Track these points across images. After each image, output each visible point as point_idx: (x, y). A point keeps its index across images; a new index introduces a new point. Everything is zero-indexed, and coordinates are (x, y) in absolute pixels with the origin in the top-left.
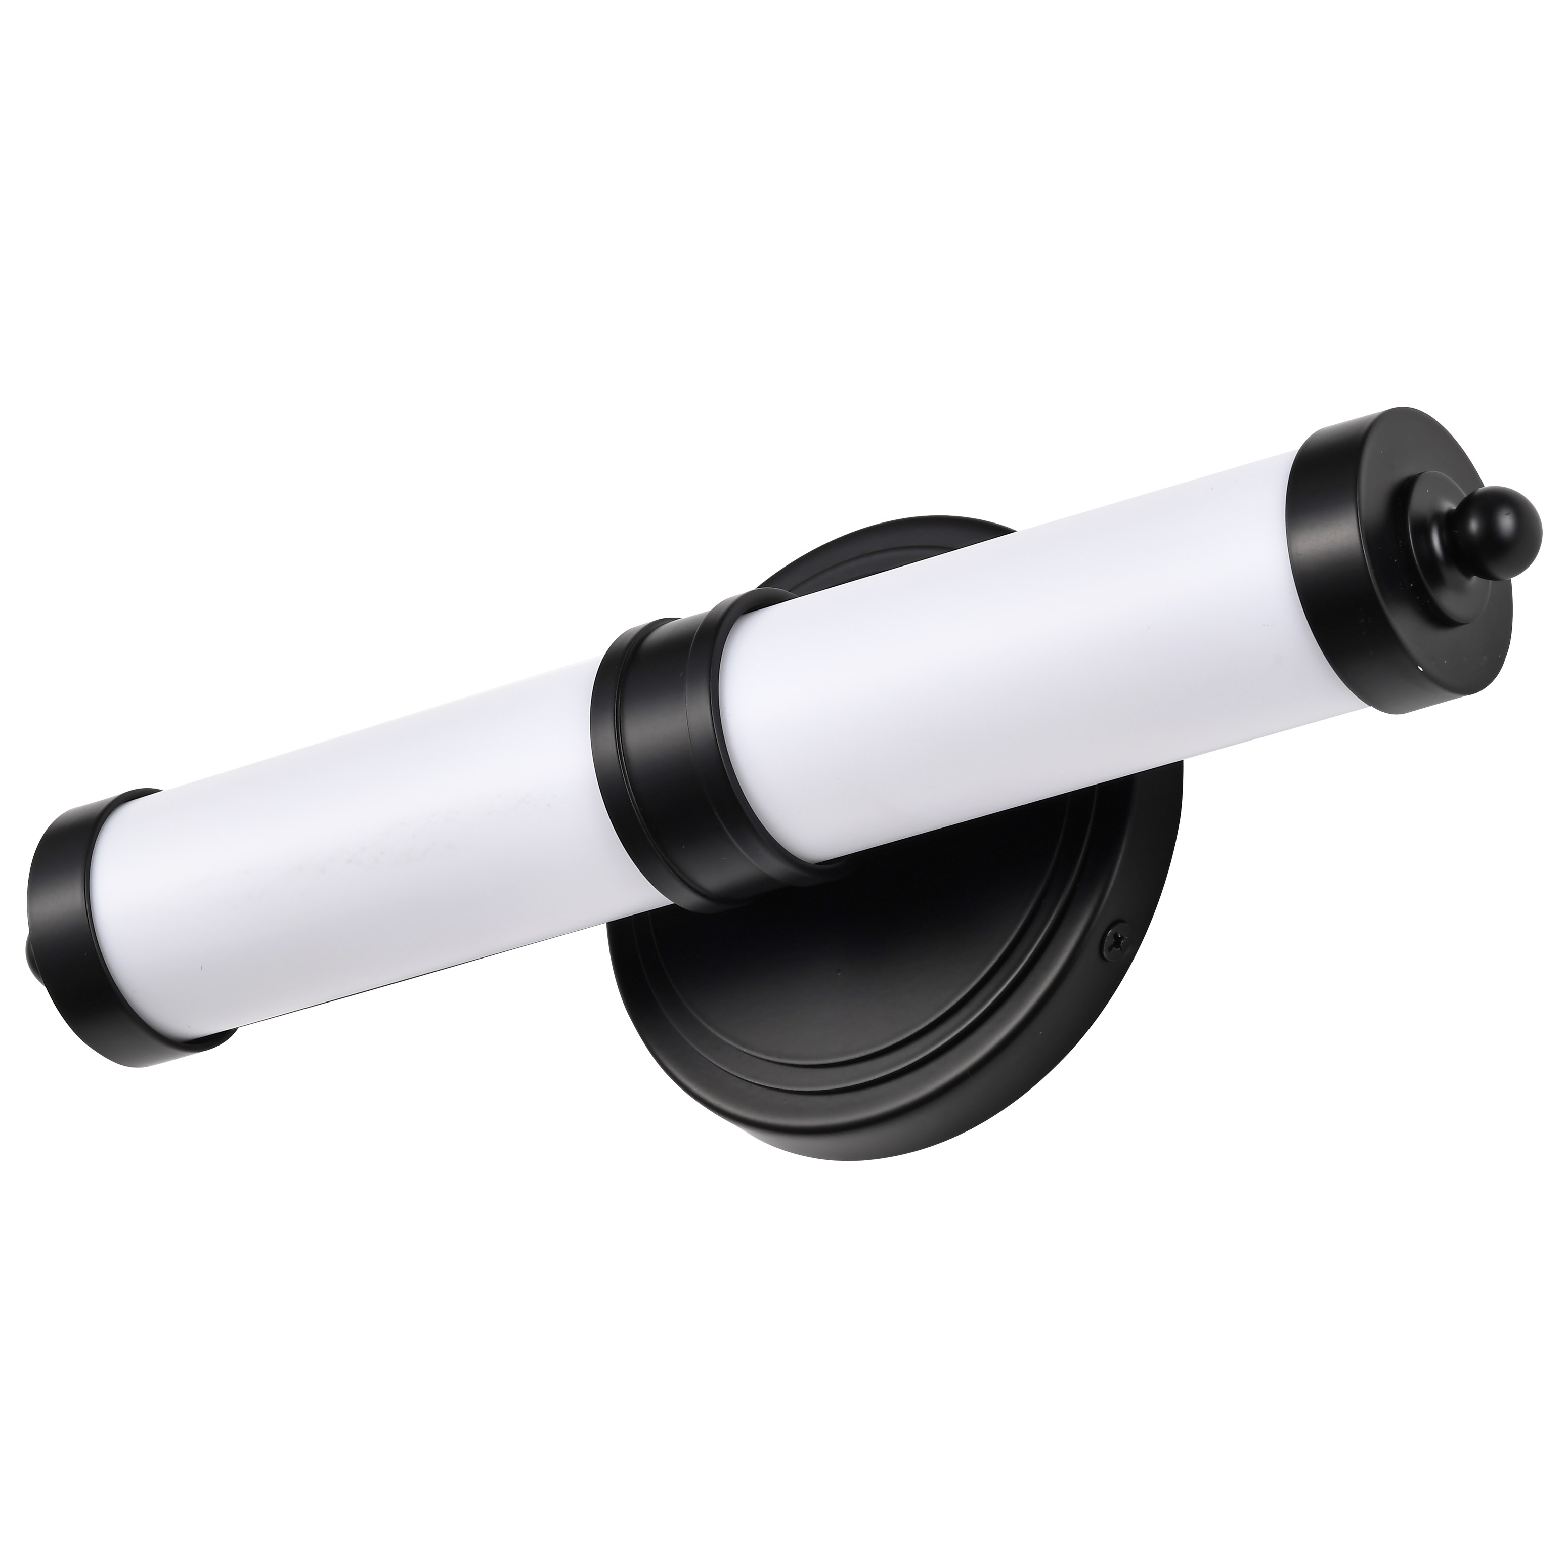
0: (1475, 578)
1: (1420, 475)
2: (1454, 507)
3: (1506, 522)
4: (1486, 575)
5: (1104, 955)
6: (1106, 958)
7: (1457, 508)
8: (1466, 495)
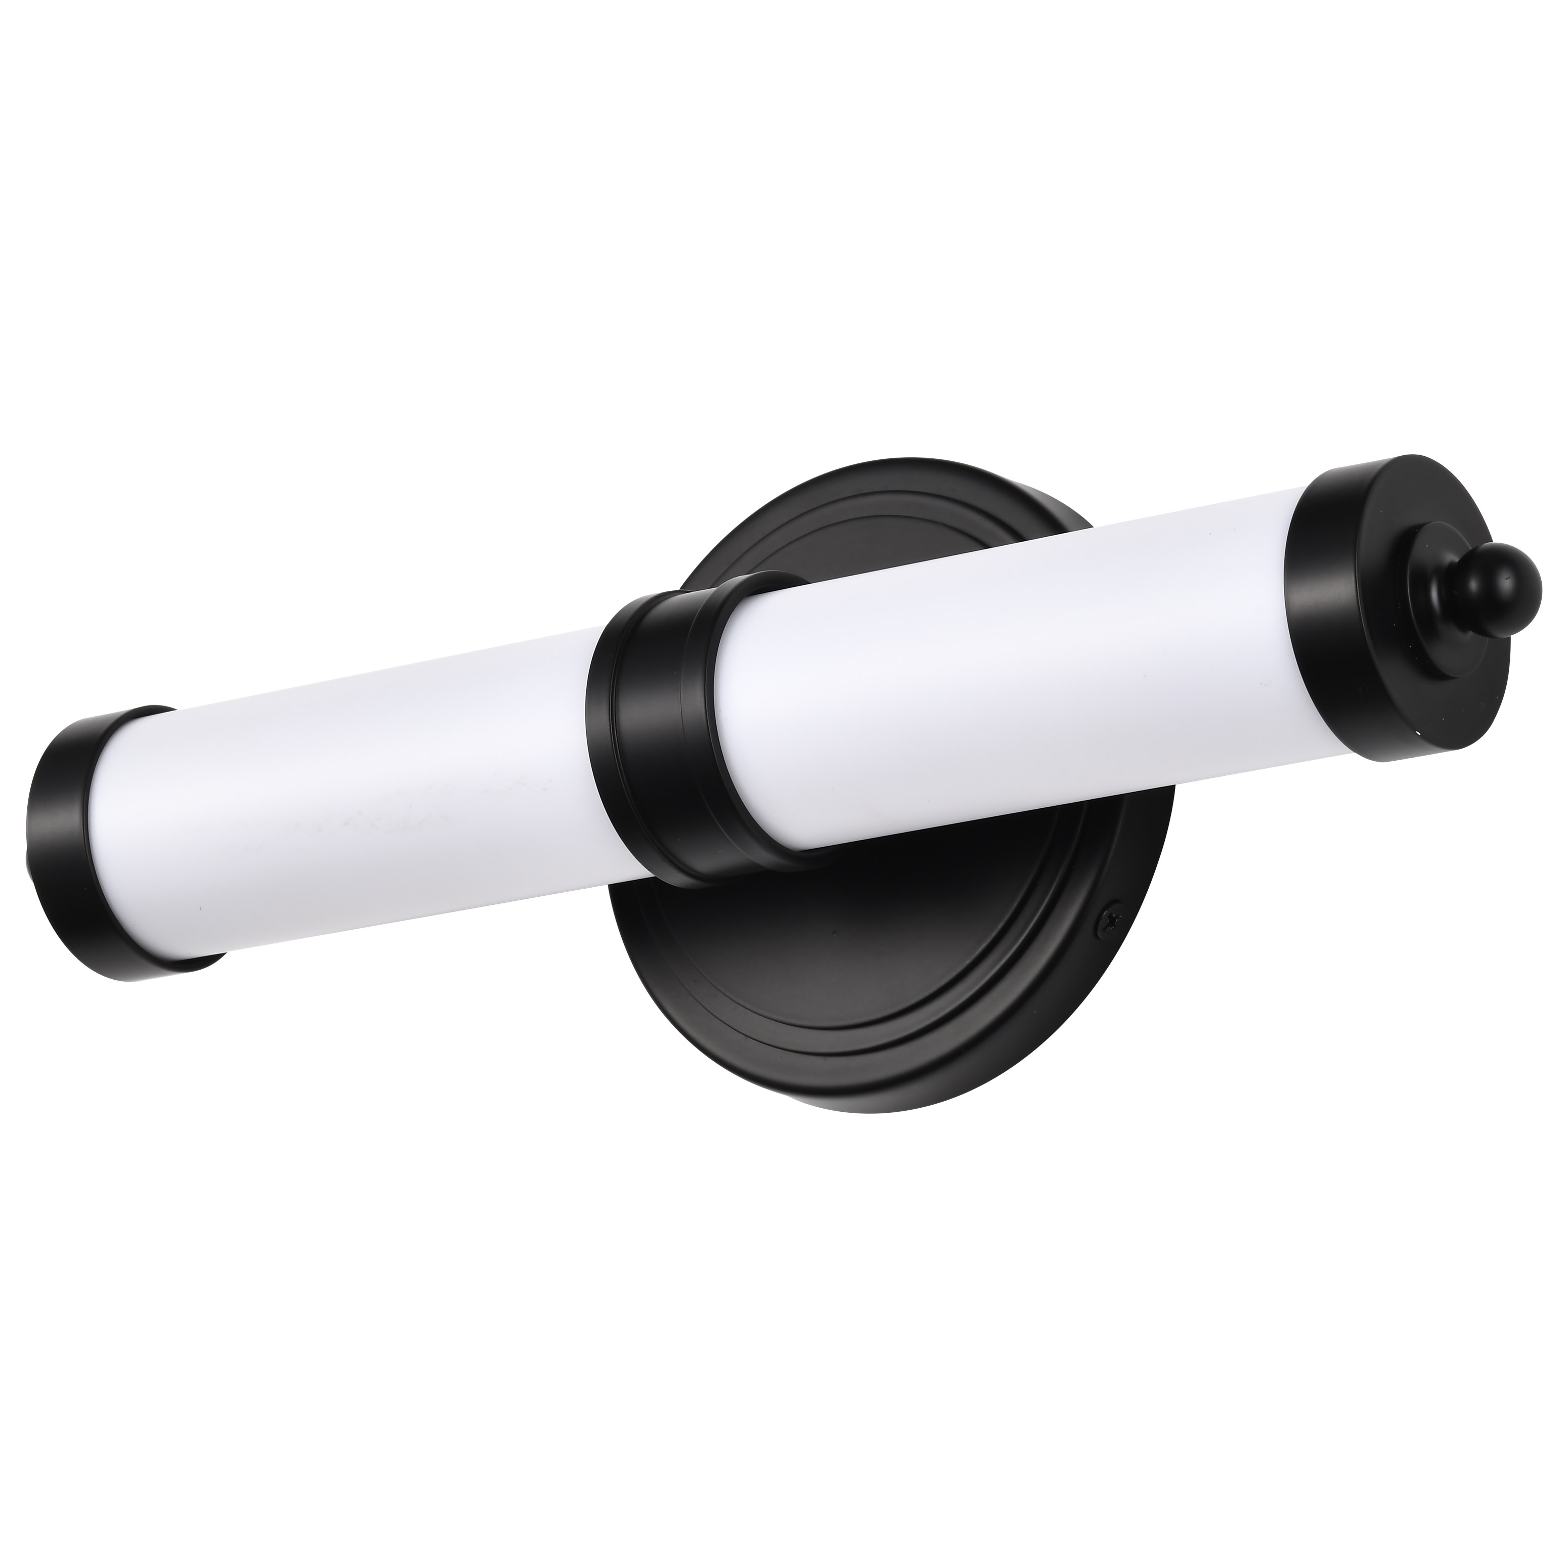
0: (1471, 633)
1: (1423, 525)
2: (1456, 559)
3: (1506, 583)
4: (1482, 631)
5: (1099, 934)
6: (1101, 937)
7: (1459, 562)
8: (1471, 549)
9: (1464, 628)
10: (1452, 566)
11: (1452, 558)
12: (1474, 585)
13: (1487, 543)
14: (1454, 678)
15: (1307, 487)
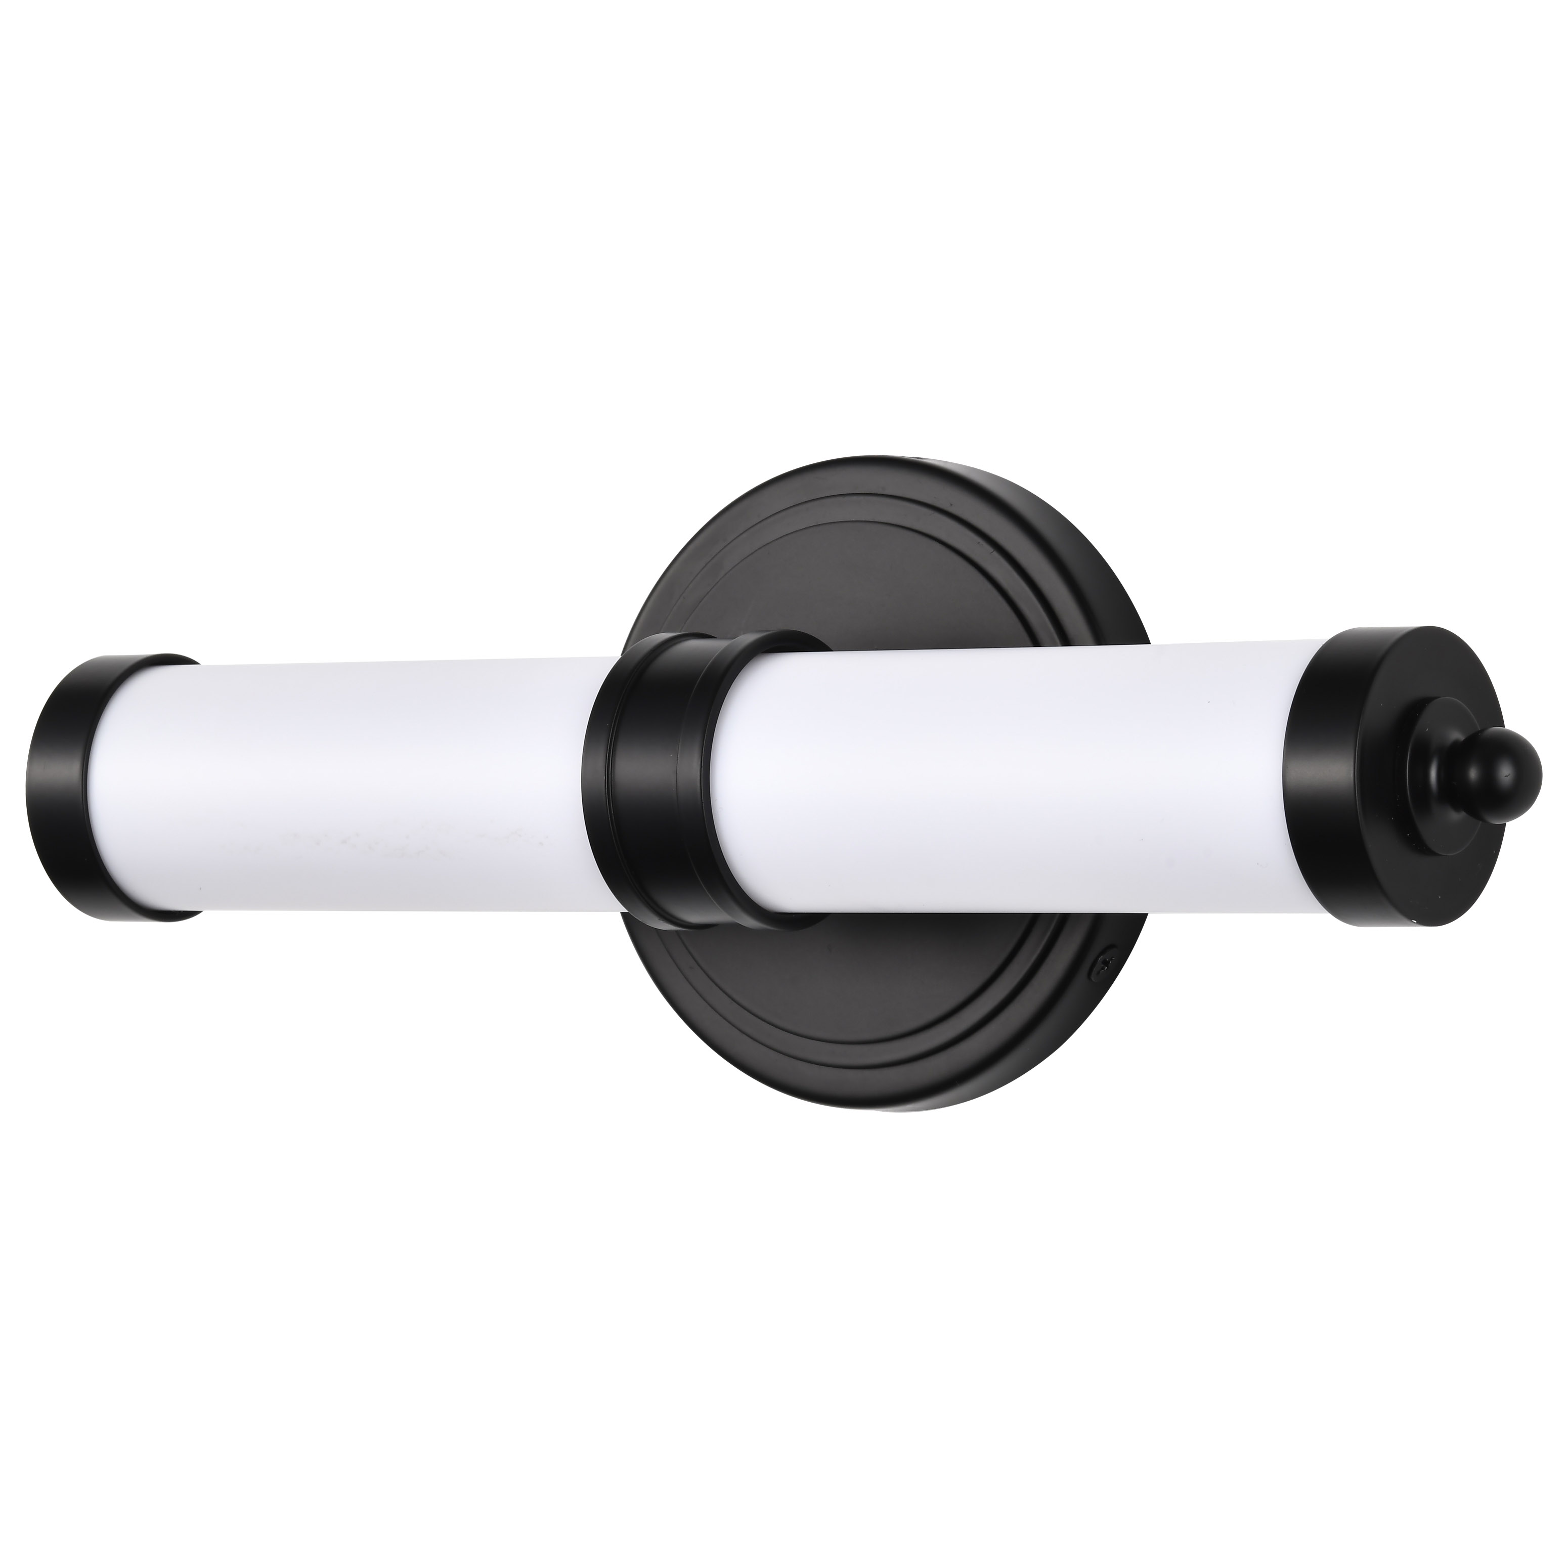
1: (1433, 699)
2: (1461, 738)
3: (1506, 773)
4: (1474, 814)
5: (1093, 979)
6: (1094, 981)
7: (1464, 740)
8: (1480, 729)
9: (1457, 807)
10: (1456, 745)
11: (1456, 735)
12: (1473, 774)
13: (1496, 728)
14: (1441, 855)
15: (1327, 640)
